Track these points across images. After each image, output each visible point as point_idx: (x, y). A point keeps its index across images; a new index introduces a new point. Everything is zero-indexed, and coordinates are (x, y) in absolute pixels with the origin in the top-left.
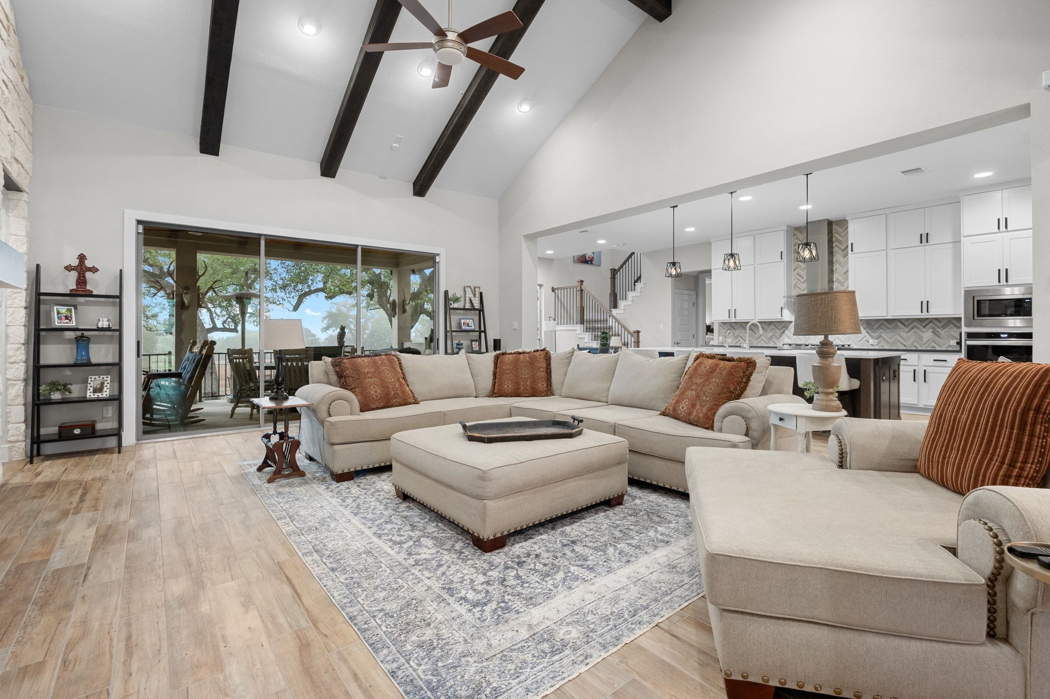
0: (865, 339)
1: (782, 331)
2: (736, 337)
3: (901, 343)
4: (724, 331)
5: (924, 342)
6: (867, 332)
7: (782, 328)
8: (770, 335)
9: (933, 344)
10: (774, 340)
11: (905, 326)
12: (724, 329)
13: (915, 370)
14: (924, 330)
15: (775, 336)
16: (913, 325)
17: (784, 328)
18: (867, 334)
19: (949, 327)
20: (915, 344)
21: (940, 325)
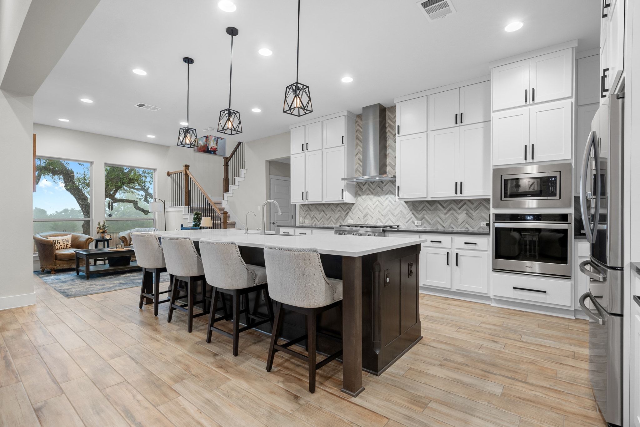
0: (411, 220)
1: (346, 212)
2: (312, 218)
3: (441, 224)
4: (304, 213)
5: (459, 223)
6: (413, 213)
7: (347, 209)
8: (337, 216)
9: (467, 226)
10: (340, 221)
11: (443, 207)
12: (304, 211)
13: (448, 253)
14: (459, 211)
15: (341, 217)
16: (450, 207)
17: (348, 210)
18: (412, 216)
19: (480, 208)
20: (452, 225)
21: (473, 206)
